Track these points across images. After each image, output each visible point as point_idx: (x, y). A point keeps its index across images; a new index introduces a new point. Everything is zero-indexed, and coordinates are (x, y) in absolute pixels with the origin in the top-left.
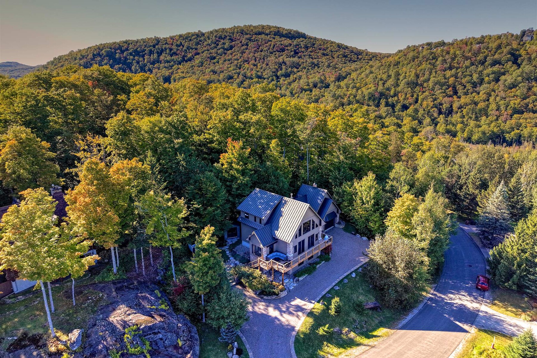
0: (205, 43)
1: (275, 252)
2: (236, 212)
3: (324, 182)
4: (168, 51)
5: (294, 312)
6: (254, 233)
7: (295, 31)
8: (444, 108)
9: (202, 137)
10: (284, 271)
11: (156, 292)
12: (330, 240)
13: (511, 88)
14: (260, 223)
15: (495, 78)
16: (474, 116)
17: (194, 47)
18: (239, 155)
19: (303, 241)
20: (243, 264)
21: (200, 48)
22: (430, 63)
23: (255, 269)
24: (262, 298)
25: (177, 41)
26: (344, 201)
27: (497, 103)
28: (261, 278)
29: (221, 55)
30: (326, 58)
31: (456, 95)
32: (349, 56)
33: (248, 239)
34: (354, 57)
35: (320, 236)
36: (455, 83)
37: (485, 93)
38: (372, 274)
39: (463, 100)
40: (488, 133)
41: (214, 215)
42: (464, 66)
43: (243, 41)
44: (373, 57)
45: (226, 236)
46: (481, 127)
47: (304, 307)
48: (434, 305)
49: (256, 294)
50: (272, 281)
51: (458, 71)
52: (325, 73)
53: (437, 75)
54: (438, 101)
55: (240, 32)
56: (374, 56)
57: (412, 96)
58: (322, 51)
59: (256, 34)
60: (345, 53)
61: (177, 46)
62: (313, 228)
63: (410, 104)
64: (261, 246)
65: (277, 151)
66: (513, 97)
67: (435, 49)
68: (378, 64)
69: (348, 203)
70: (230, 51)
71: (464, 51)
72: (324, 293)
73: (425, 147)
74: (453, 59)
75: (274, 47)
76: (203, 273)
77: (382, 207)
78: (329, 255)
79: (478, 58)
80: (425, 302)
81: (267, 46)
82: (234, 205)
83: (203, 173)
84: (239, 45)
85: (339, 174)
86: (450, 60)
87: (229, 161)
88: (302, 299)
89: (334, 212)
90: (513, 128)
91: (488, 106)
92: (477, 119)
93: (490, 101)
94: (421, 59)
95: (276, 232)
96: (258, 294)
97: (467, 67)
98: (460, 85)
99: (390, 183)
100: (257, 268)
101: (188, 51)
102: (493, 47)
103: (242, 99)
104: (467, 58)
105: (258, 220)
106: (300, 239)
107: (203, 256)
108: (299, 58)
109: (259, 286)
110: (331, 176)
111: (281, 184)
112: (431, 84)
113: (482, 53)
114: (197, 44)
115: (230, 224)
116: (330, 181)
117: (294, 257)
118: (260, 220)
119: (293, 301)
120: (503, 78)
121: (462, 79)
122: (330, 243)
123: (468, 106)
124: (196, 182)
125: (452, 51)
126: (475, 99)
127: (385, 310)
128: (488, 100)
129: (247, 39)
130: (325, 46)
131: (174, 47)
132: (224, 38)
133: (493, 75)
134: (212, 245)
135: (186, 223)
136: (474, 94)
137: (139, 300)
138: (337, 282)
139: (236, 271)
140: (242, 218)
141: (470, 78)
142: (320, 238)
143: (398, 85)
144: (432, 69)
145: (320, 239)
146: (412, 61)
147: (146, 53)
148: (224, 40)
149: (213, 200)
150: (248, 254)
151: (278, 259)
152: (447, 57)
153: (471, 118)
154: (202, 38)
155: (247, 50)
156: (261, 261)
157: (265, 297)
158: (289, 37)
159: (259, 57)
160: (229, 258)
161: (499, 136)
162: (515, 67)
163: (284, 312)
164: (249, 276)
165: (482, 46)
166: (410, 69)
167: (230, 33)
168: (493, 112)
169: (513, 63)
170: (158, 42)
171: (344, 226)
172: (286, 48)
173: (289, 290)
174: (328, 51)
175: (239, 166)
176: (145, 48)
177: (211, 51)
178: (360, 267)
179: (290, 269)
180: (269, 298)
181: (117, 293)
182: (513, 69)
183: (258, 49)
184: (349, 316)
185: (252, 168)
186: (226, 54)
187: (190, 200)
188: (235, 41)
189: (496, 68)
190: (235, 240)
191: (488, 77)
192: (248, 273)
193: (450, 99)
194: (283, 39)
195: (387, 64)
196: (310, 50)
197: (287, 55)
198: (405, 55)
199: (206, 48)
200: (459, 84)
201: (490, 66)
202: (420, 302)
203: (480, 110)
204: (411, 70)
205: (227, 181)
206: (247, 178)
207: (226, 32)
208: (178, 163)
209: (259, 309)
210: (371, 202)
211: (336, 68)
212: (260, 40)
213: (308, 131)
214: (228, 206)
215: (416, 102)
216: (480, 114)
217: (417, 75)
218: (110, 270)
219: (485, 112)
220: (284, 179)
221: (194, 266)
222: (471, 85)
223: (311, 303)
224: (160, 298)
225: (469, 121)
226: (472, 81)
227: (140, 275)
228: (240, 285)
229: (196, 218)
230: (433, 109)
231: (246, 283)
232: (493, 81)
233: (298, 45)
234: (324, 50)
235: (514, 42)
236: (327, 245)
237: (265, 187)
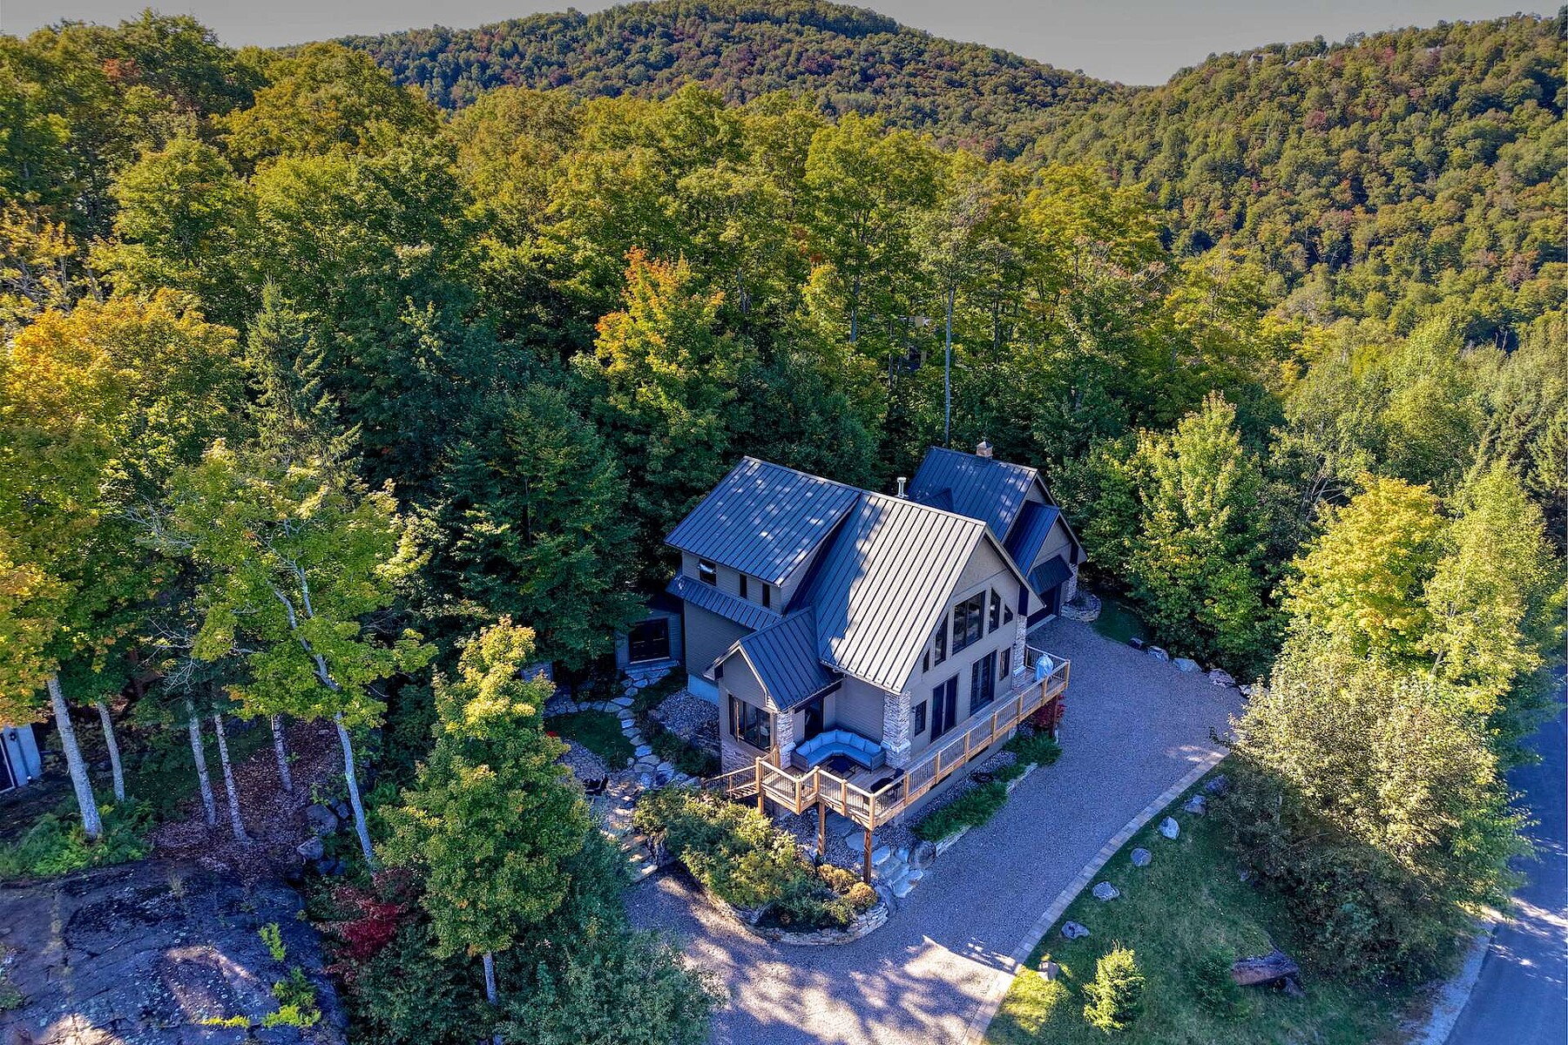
0: (590, 47)
1: (830, 729)
2: (662, 557)
3: (1010, 445)
4: (475, 71)
5: (922, 1017)
6: (737, 646)
7: (862, 13)
8: (1326, 242)
9: (525, 252)
10: (876, 818)
11: (263, 933)
12: (1061, 675)
13: (1534, 183)
14: (766, 601)
15: (1483, 150)
16: (1417, 269)
17: (554, 59)
18: (676, 318)
19: (953, 682)
20: (691, 775)
21: (574, 65)
22: (1281, 106)
23: (742, 807)
24: (773, 941)
25: (504, 40)
26: (1095, 514)
27: (1491, 227)
28: (768, 846)
29: (638, 85)
30: (957, 93)
31: (1363, 203)
32: (1027, 89)
33: (710, 675)
34: (1044, 93)
35: (1018, 656)
36: (1360, 165)
37: (1452, 198)
38: (1261, 826)
39: (1385, 219)
40: (1463, 318)
41: (571, 565)
42: (1385, 115)
43: (705, 42)
44: (1102, 91)
45: (623, 656)
46: (1439, 300)
47: (968, 989)
48: (1526, 962)
49: (745, 921)
50: (817, 862)
51: (1367, 130)
52: (954, 138)
53: (1303, 143)
54: (1308, 221)
55: (696, 14)
56: (1105, 92)
57: (1227, 207)
58: (944, 74)
59: (744, 19)
60: (1015, 78)
61: (502, 56)
62: (994, 626)
63: (1220, 233)
64: (771, 706)
65: (830, 311)
66: (1542, 208)
67: (1297, 64)
68: (1116, 110)
69: (1113, 524)
70: (666, 73)
71: (1387, 68)
72: (1051, 916)
73: (1308, 347)
74: (1353, 93)
75: (798, 60)
76: (470, 867)
77: (1262, 538)
78: (1051, 736)
79: (1431, 90)
80: (1484, 948)
81: (776, 57)
82: (655, 527)
83: (517, 388)
84: (692, 53)
85: (1072, 409)
86: (1342, 96)
87: (635, 343)
88: (957, 946)
89: (1059, 557)
90: (1541, 305)
91: (1461, 239)
92: (1426, 276)
93: (1467, 220)
94: (1253, 93)
95: (835, 642)
96: (755, 920)
97: (1395, 119)
98: (1375, 174)
99: (1288, 441)
100: (751, 802)
101: (536, 71)
102: (1478, 55)
103: (691, 115)
104: (1396, 91)
105: (755, 592)
106: (940, 675)
107: (465, 784)
108: (876, 92)
109: (761, 889)
110: (1042, 417)
111: (849, 446)
112: (1284, 169)
113: (1444, 73)
114: (566, 48)
115: (639, 609)
116: (1037, 436)
117: (914, 752)
118: (766, 589)
119: (916, 955)
120: (1507, 150)
121: (1379, 154)
122: (1059, 689)
123: (1400, 236)
124: (487, 425)
125: (1349, 69)
126: (1420, 214)
127: (1315, 989)
128: (1461, 219)
129: (717, 35)
130: (956, 58)
131: (494, 59)
132: (648, 31)
133: (1478, 142)
134: (521, 722)
135: (449, 602)
136: (1418, 200)
137: (164, 987)
138: (1102, 862)
139: (659, 813)
140: (686, 580)
141: (1406, 151)
142: (1019, 669)
143: (1181, 174)
144: (1286, 125)
145: (1016, 672)
146: (1224, 100)
147: (407, 78)
148: (647, 37)
149: (565, 505)
150: (713, 731)
151: (841, 765)
152: (1335, 85)
153: (1408, 274)
154: (580, 32)
155: (718, 69)
156: (767, 772)
157: (789, 938)
158: (846, 32)
159: (753, 89)
160: (631, 750)
161: (1496, 329)
162: (1546, 116)
163: (879, 1015)
164: (715, 838)
165: (1444, 52)
166: (1222, 120)
167: (665, 17)
168: (1479, 255)
169: (1541, 105)
170: (447, 42)
171: (1095, 616)
172: (838, 62)
173: (896, 901)
174: (965, 72)
175: (674, 367)
176: (406, 62)
177: (608, 71)
178: (1194, 789)
179: (898, 809)
180: (808, 939)
181: (69, 945)
182: (1538, 122)
183: (750, 64)
184: (1170, 1027)
185: (730, 376)
186: (652, 81)
187: (464, 504)
188: (682, 40)
189: (1487, 120)
190: (660, 670)
191: (1463, 147)
192: (713, 822)
193: (1345, 215)
194: (827, 34)
195: (1148, 110)
196: (909, 68)
197: (840, 84)
198: (1205, 81)
199: (591, 64)
200: (1372, 171)
201: (1467, 114)
202: (1464, 948)
203: (1438, 250)
204: (1224, 125)
205: (628, 429)
206: (709, 418)
207: (654, 12)
208: (411, 344)
209: (763, 997)
210: (1216, 518)
211: (989, 124)
212: (758, 37)
213: (958, 235)
214: (632, 529)
215: (1238, 225)
216: (1435, 262)
217: (1240, 143)
218: (70, 819)
219: (1451, 255)
220: (859, 426)
221: (423, 834)
222: (1409, 173)
223: (999, 966)
224: (280, 969)
225: (1402, 282)
226: (1413, 159)
227: (218, 835)
228: (677, 878)
229: (490, 580)
230: (1290, 248)
231: (702, 871)
232: (1477, 159)
233: (873, 55)
234: (952, 69)
235: (1541, 41)
236: (1048, 697)
237: (784, 453)
